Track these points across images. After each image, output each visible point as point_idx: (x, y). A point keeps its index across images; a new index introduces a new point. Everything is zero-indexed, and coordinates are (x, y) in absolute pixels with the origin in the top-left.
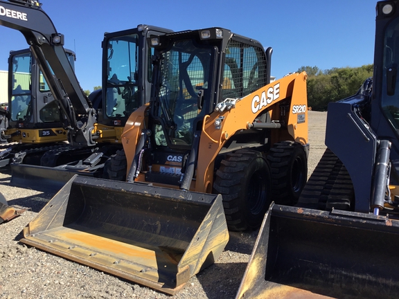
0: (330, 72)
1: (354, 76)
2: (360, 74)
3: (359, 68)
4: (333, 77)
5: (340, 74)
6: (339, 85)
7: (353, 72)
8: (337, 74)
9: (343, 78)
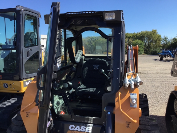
0: (87, 38)
1: (97, 40)
2: (99, 39)
3: (98, 37)
4: (89, 40)
5: (91, 39)
6: (91, 43)
7: (96, 38)
8: (90, 39)
9: (93, 40)
